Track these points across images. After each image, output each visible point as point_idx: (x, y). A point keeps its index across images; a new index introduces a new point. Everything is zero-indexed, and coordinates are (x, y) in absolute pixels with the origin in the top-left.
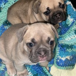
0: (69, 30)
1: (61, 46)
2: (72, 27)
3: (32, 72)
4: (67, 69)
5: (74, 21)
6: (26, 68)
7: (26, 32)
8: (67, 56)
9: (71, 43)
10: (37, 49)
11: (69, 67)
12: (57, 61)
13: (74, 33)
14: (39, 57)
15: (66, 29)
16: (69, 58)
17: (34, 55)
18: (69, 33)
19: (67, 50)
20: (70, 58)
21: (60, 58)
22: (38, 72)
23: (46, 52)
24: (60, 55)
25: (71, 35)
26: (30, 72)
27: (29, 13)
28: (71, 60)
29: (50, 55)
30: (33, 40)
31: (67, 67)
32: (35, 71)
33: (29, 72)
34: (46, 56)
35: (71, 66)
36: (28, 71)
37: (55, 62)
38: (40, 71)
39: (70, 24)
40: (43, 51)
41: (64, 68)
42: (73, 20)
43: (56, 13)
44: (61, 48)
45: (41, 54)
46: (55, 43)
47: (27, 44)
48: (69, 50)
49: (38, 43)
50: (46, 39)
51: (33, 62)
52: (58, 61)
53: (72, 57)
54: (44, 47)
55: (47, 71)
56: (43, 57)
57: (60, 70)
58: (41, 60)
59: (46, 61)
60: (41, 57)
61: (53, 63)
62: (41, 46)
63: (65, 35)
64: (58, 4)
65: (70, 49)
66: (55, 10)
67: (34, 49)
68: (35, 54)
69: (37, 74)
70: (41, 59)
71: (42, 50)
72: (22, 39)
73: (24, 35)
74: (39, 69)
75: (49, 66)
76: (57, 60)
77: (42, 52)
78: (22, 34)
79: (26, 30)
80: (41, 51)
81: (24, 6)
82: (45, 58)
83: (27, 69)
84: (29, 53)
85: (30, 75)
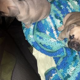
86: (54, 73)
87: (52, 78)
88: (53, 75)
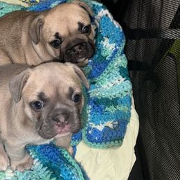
0: (109, 68)
1: (94, 101)
2: (114, 61)
3: (40, 159)
4: (108, 147)
5: (118, 48)
6: (29, 152)
7: (26, 81)
8: (107, 121)
9: (114, 94)
10: (50, 112)
11: (112, 142)
12: (88, 133)
13: (118, 74)
14: (56, 127)
15: (102, 65)
16: (111, 126)
17: (45, 124)
18: (108, 73)
19: (107, 109)
20: (114, 125)
21: (94, 126)
22: (51, 158)
23: (67, 115)
24: (93, 121)
25: (113, 78)
26: (37, 159)
27: (22, 42)
28: (115, 129)
29: (76, 121)
30: (41, 96)
31: (108, 143)
32: (46, 157)
33: (34, 159)
34: (68, 124)
35: (116, 142)
36: (33, 156)
37: (83, 135)
38: (56, 157)
39: (110, 55)
40: (63, 114)
41: (102, 145)
42: (115, 47)
43: (73, 44)
44: (94, 107)
45: (59, 121)
46: (83, 97)
47: (31, 104)
48: (111, 109)
49: (52, 101)
50: (67, 90)
51: (45, 138)
52: (90, 132)
53: (117, 123)
54: (64, 107)
55: (68, 156)
56: (63, 125)
57: (94, 150)
58: (59, 133)
59: (69, 133)
60: (59, 126)
61: (80, 138)
62: (58, 106)
63: (101, 77)
64: (76, 26)
65: (112, 107)
66: (71, 39)
67: (44, 111)
68: (48, 121)
69: (51, 162)
70: (59, 130)
71: (60, 112)
72: (20, 96)
73: (23, 87)
74: (52, 153)
75: (73, 143)
76: (88, 131)
77: (61, 116)
78: (20, 86)
79: (27, 78)
80: (58, 115)
81: (13, 28)
82: (67, 127)
83: (31, 154)
84: (36, 121)
85: (38, 164)
86: (95, 130)
87: (110, 124)
88: (100, 128)
